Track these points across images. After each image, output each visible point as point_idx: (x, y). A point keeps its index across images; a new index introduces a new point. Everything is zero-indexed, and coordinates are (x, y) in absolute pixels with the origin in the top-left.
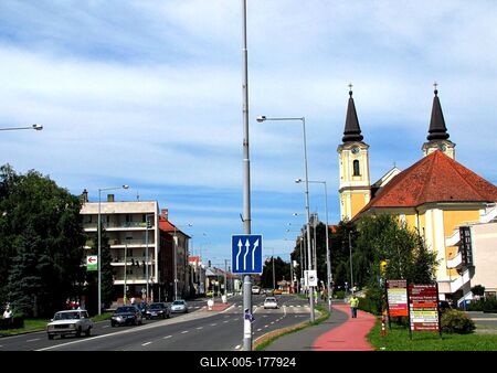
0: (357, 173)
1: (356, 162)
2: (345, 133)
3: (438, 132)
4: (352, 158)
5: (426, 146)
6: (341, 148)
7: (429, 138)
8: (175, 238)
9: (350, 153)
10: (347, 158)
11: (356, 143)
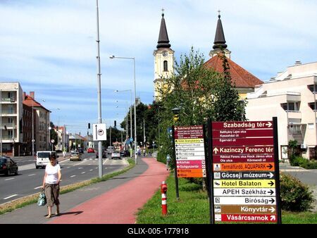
0: (166, 69)
1: (165, 62)
2: (159, 42)
3: (220, 44)
4: (163, 59)
5: (212, 53)
6: (156, 52)
7: (214, 47)
8: (38, 112)
9: (162, 56)
10: (160, 59)
11: (166, 49)
